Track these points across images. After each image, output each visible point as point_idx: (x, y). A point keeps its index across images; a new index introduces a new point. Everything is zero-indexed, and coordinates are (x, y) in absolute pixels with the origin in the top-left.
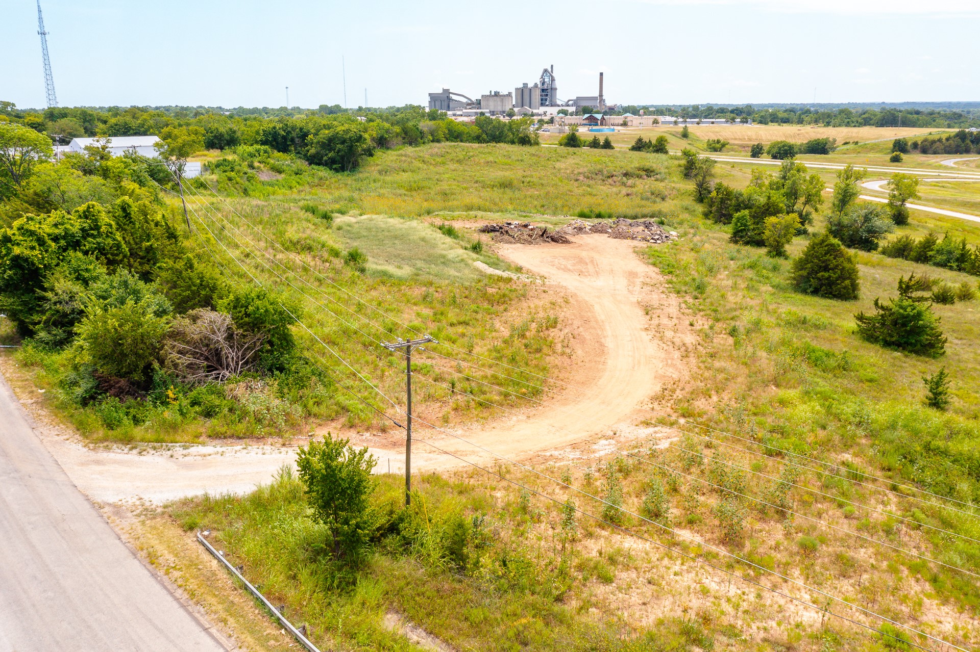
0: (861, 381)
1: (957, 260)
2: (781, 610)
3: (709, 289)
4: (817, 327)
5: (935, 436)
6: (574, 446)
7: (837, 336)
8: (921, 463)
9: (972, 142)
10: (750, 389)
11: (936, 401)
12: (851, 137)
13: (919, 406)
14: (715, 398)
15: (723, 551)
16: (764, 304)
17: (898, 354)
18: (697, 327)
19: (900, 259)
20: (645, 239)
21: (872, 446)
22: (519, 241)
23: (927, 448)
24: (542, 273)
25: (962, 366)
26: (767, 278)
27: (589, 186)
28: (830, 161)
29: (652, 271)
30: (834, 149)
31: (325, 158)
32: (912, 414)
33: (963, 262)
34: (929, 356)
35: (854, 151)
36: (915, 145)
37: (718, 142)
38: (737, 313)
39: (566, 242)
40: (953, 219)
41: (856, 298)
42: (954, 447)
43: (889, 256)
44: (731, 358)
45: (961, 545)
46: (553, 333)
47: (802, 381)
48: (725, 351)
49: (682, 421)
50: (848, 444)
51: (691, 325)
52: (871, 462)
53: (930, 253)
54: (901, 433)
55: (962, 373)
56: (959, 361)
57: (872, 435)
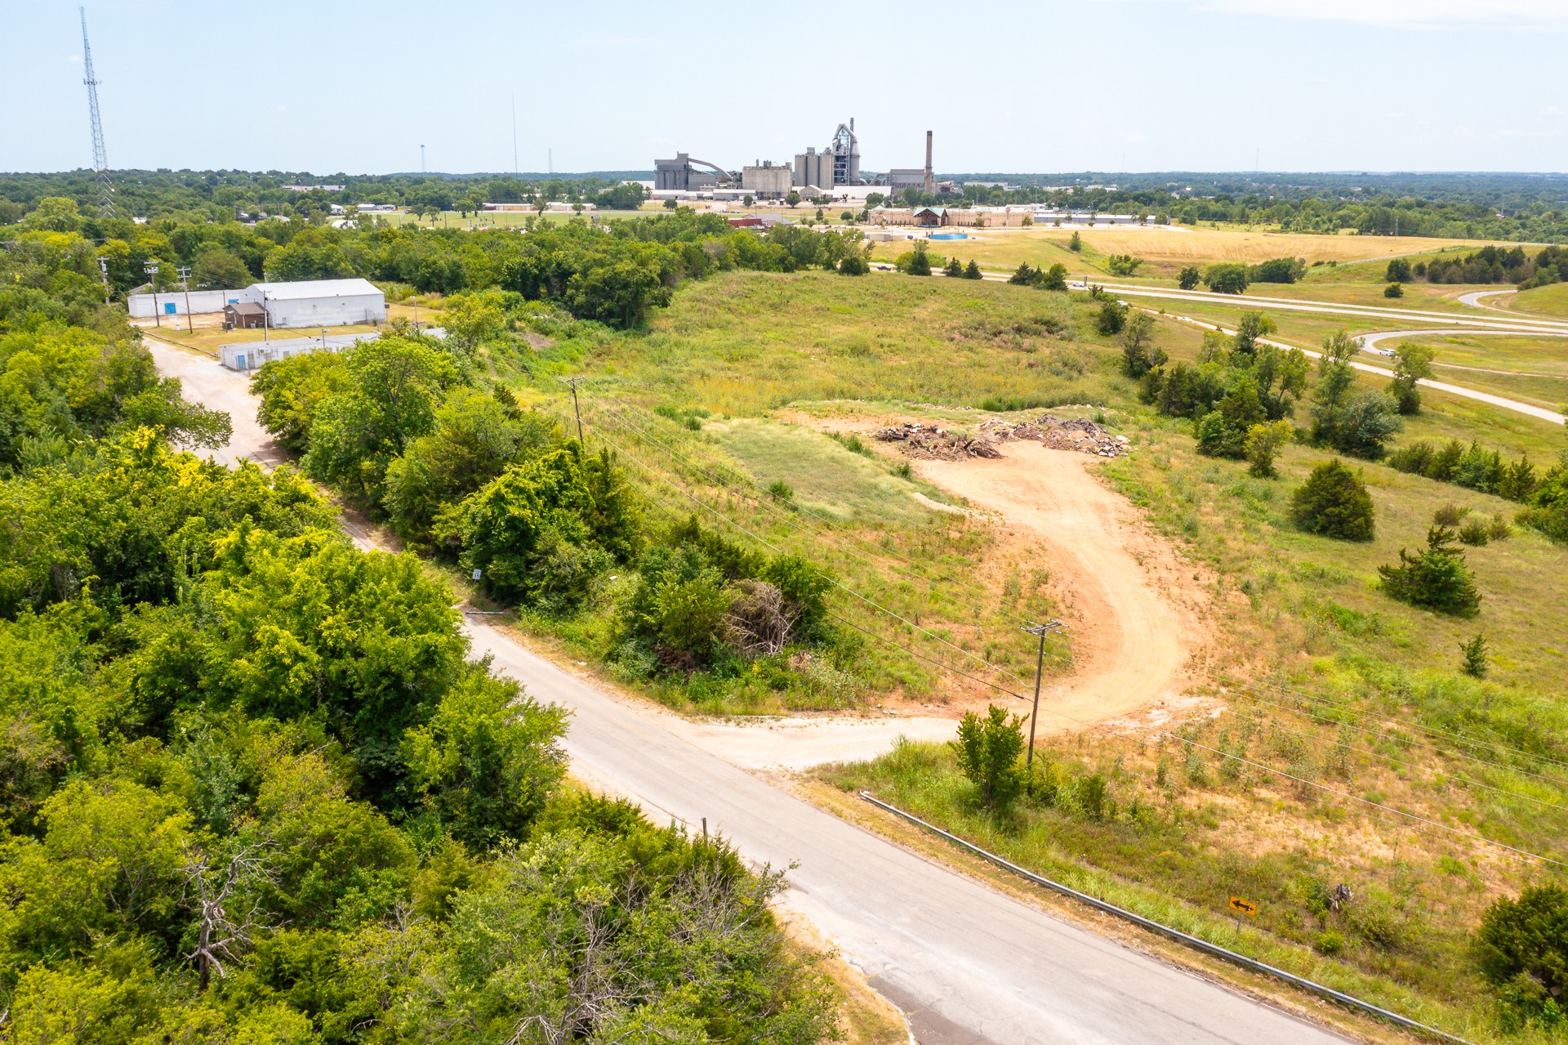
0: (1395, 647)
1: (1488, 479)
2: (1359, 848)
3: (1202, 531)
4: (1337, 581)
5: (1474, 705)
6: (1131, 716)
7: (1360, 593)
8: (1462, 730)
9: (1504, 264)
10: (1282, 656)
11: (1474, 668)
12: (1325, 253)
13: (1456, 674)
14: (1248, 666)
15: (1301, 806)
16: (1270, 552)
17: (1429, 614)
18: (1203, 581)
19: (1415, 476)
20: (1091, 450)
21: (1415, 714)
22: (938, 455)
23: (1469, 716)
24: (996, 508)
25: (1499, 627)
26: (1262, 511)
27: (971, 350)
28: (1297, 295)
29: (1122, 502)
30: (1301, 275)
31: (600, 309)
32: (1450, 683)
33: (1496, 481)
34: (1462, 615)
35: (1330, 277)
36: (1421, 270)
37: (1127, 259)
38: (1244, 564)
39: (996, 456)
40: (1479, 404)
41: (1370, 538)
42: (1493, 715)
43: (1401, 470)
44: (1253, 621)
45: (1503, 800)
46: (1047, 589)
47: (1335, 648)
48: (1242, 611)
49: (1223, 690)
50: (1392, 712)
51: (1196, 579)
52: (1415, 729)
53: (1454, 468)
54: (1440, 701)
55: (1499, 636)
56: (1495, 621)
57: (1414, 703)
